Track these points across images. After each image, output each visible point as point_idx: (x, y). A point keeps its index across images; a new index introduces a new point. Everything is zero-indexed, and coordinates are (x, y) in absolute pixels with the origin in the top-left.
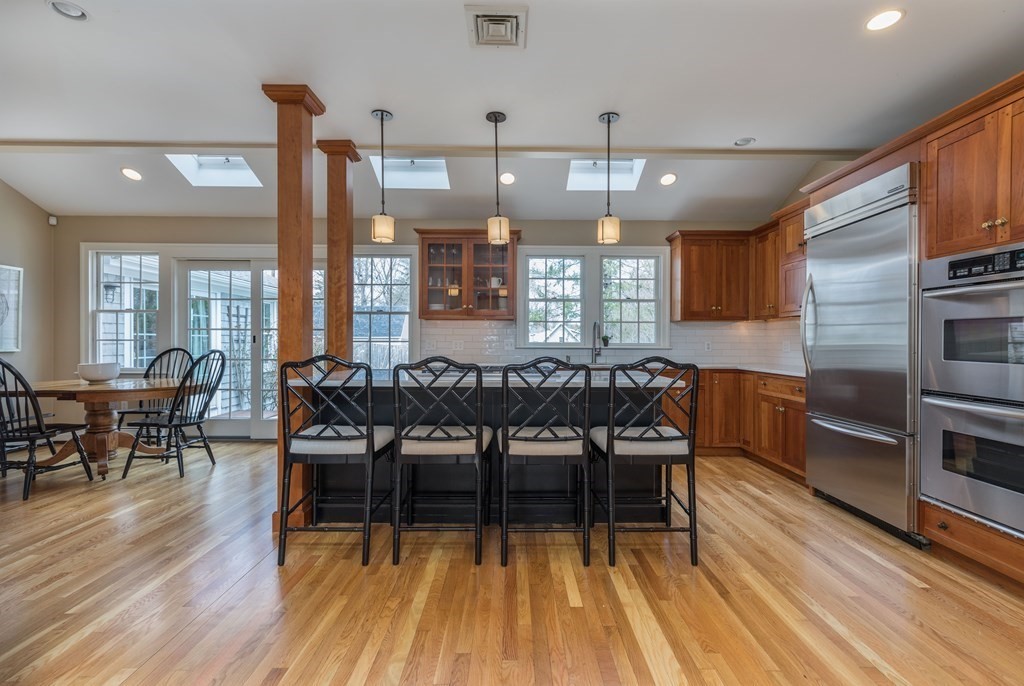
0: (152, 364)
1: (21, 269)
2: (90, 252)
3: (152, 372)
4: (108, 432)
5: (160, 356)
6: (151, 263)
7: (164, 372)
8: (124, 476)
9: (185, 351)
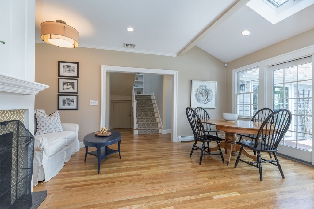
0: (255, 115)
1: (216, 82)
2: (235, 72)
3: (255, 118)
4: (233, 143)
5: (258, 112)
6: (256, 72)
7: (260, 119)
8: (235, 167)
9: (270, 110)
